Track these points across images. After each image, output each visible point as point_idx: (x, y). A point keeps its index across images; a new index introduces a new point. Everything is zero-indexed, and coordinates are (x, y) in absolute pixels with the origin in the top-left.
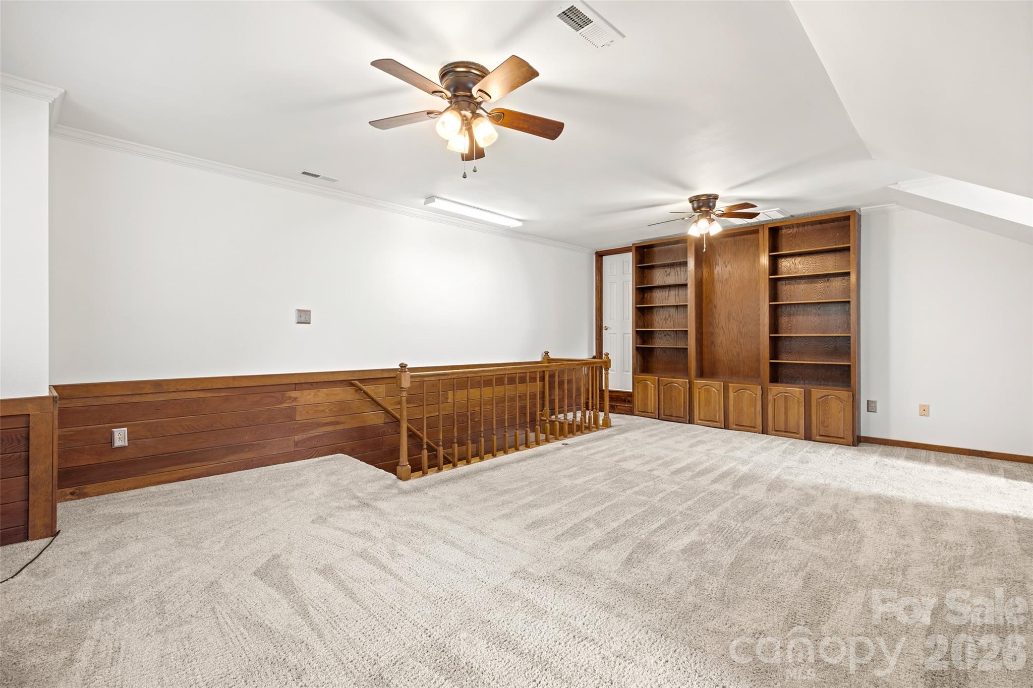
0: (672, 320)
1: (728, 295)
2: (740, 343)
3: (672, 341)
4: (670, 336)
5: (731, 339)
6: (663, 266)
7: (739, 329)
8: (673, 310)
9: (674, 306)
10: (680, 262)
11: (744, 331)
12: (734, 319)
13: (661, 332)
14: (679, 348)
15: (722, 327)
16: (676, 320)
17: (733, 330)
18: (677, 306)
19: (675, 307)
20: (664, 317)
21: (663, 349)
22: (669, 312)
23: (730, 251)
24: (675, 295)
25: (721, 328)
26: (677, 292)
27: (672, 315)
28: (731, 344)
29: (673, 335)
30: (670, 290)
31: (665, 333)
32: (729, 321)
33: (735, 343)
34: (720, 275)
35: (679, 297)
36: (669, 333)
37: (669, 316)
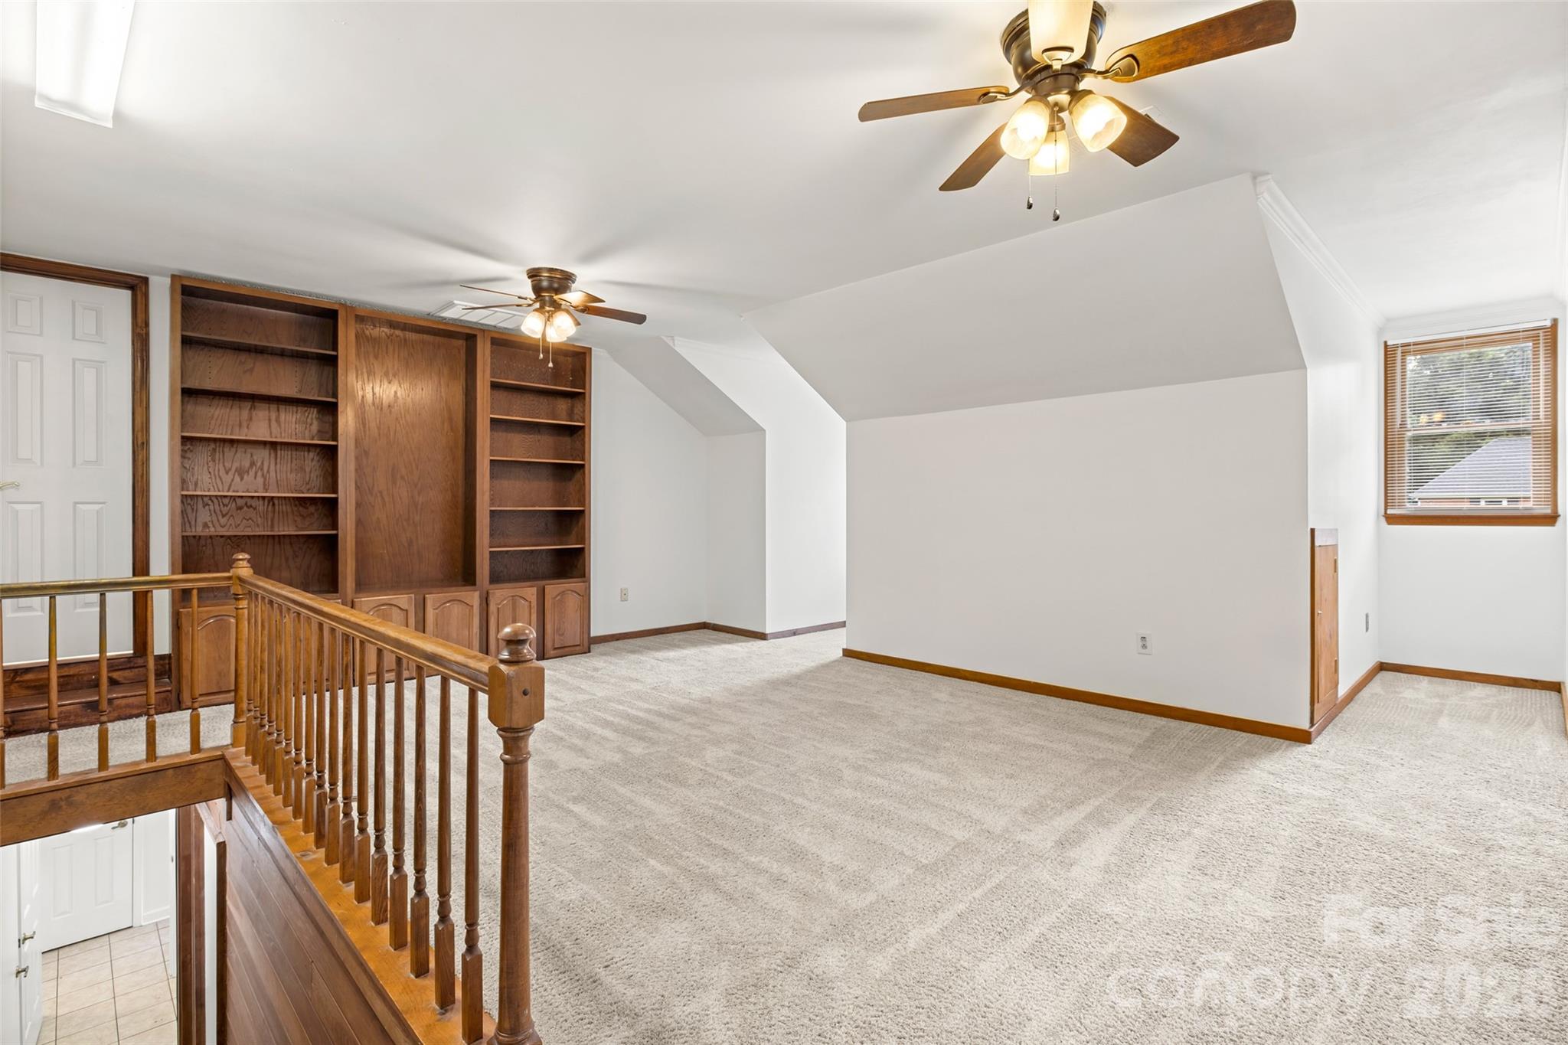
0: (259, 473)
1: (392, 433)
2: (414, 522)
3: (260, 521)
4: (255, 509)
5: (397, 516)
6: (235, 349)
7: (412, 497)
8: (262, 455)
9: (264, 443)
10: (283, 350)
11: (420, 502)
12: (402, 478)
13: (226, 501)
14: (279, 536)
15: (381, 492)
16: (272, 474)
17: (400, 498)
18: (273, 445)
19: (268, 446)
20: (236, 465)
21: (234, 539)
22: (252, 456)
23: (396, 356)
24: (270, 420)
25: (378, 494)
26: (273, 415)
27: (259, 464)
28: (397, 524)
29: (261, 506)
30: (253, 407)
31: (240, 502)
32: (394, 482)
33: (405, 523)
34: (378, 395)
35: (280, 426)
36: (254, 503)
37: (253, 464)
